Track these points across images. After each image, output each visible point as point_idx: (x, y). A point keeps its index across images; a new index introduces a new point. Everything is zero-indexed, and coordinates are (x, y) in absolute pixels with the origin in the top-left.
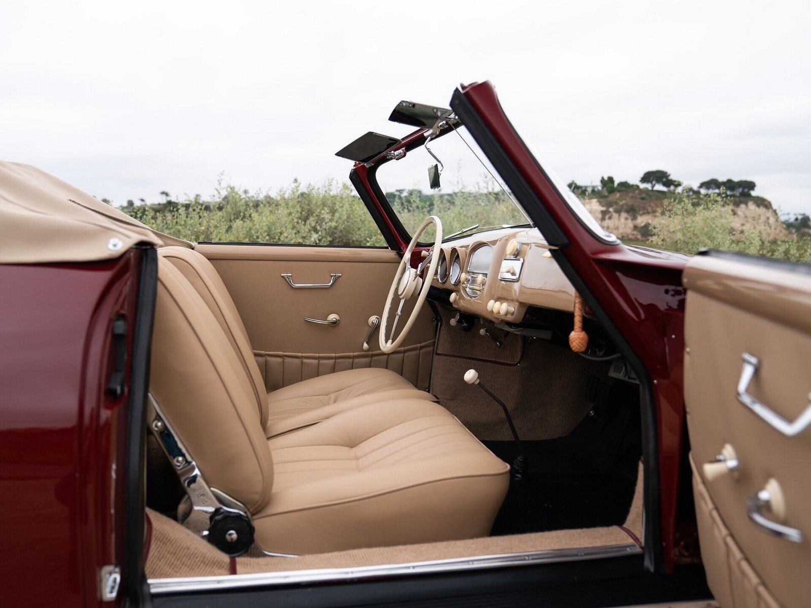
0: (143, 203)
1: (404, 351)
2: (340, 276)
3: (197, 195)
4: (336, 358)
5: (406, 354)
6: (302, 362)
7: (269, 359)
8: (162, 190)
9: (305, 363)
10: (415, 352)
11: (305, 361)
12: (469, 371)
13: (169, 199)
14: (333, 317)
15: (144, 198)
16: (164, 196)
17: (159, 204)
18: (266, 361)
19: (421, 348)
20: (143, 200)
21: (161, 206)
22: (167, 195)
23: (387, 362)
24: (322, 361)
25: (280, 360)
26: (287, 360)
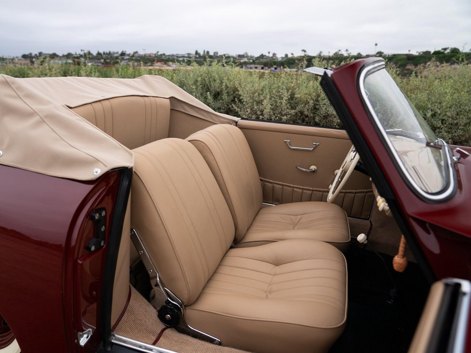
0: (292, 56)
1: (356, 192)
2: (319, 145)
3: (321, 52)
4: (313, 190)
5: (357, 194)
6: (293, 190)
7: (275, 185)
8: (303, 49)
9: (295, 191)
10: (362, 194)
11: (295, 189)
12: (361, 234)
13: (305, 53)
14: (313, 167)
15: (293, 53)
16: (303, 52)
17: (301, 56)
18: (273, 186)
19: (367, 192)
20: (292, 54)
21: (301, 57)
22: (305, 51)
23: (344, 197)
24: (305, 191)
25: (281, 187)
26: (285, 187)
